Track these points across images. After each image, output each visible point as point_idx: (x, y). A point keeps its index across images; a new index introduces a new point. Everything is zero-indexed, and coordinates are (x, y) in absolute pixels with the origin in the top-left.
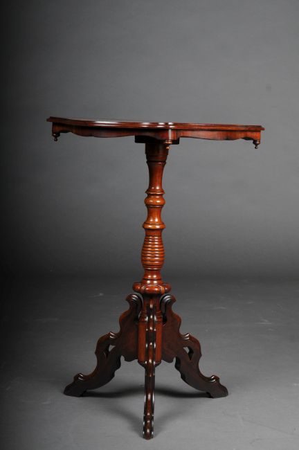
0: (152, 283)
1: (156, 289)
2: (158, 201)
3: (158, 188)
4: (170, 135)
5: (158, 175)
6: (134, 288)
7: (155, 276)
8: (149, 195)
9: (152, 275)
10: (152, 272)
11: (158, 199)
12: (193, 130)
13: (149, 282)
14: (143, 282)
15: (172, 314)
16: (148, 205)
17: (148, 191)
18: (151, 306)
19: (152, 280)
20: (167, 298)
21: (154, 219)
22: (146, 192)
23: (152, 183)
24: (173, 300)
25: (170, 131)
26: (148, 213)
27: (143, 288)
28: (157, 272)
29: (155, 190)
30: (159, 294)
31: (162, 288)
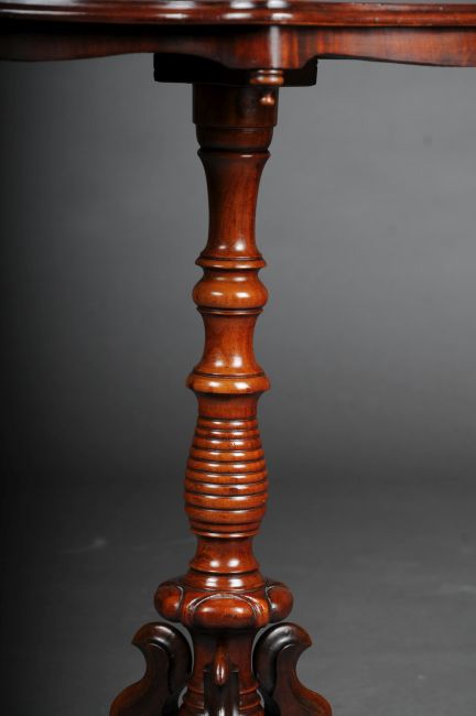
0: (223, 588)
1: (240, 610)
2: (243, 295)
3: (240, 247)
4: (277, 49)
5: (238, 199)
6: (159, 604)
7: (234, 563)
8: (210, 274)
9: (224, 558)
10: (224, 548)
11: (241, 286)
12: (364, 29)
13: (212, 582)
14: (192, 581)
15: (299, 692)
16: (207, 310)
17: (206, 257)
18: (221, 672)
19: (224, 575)
20: (281, 635)
21: (228, 359)
22: (198, 263)
23: (218, 231)
24: (301, 642)
25: (274, 34)
26: (208, 337)
27: (191, 605)
28: (243, 549)
29: (231, 255)
30: (249, 627)
31: (259, 606)
